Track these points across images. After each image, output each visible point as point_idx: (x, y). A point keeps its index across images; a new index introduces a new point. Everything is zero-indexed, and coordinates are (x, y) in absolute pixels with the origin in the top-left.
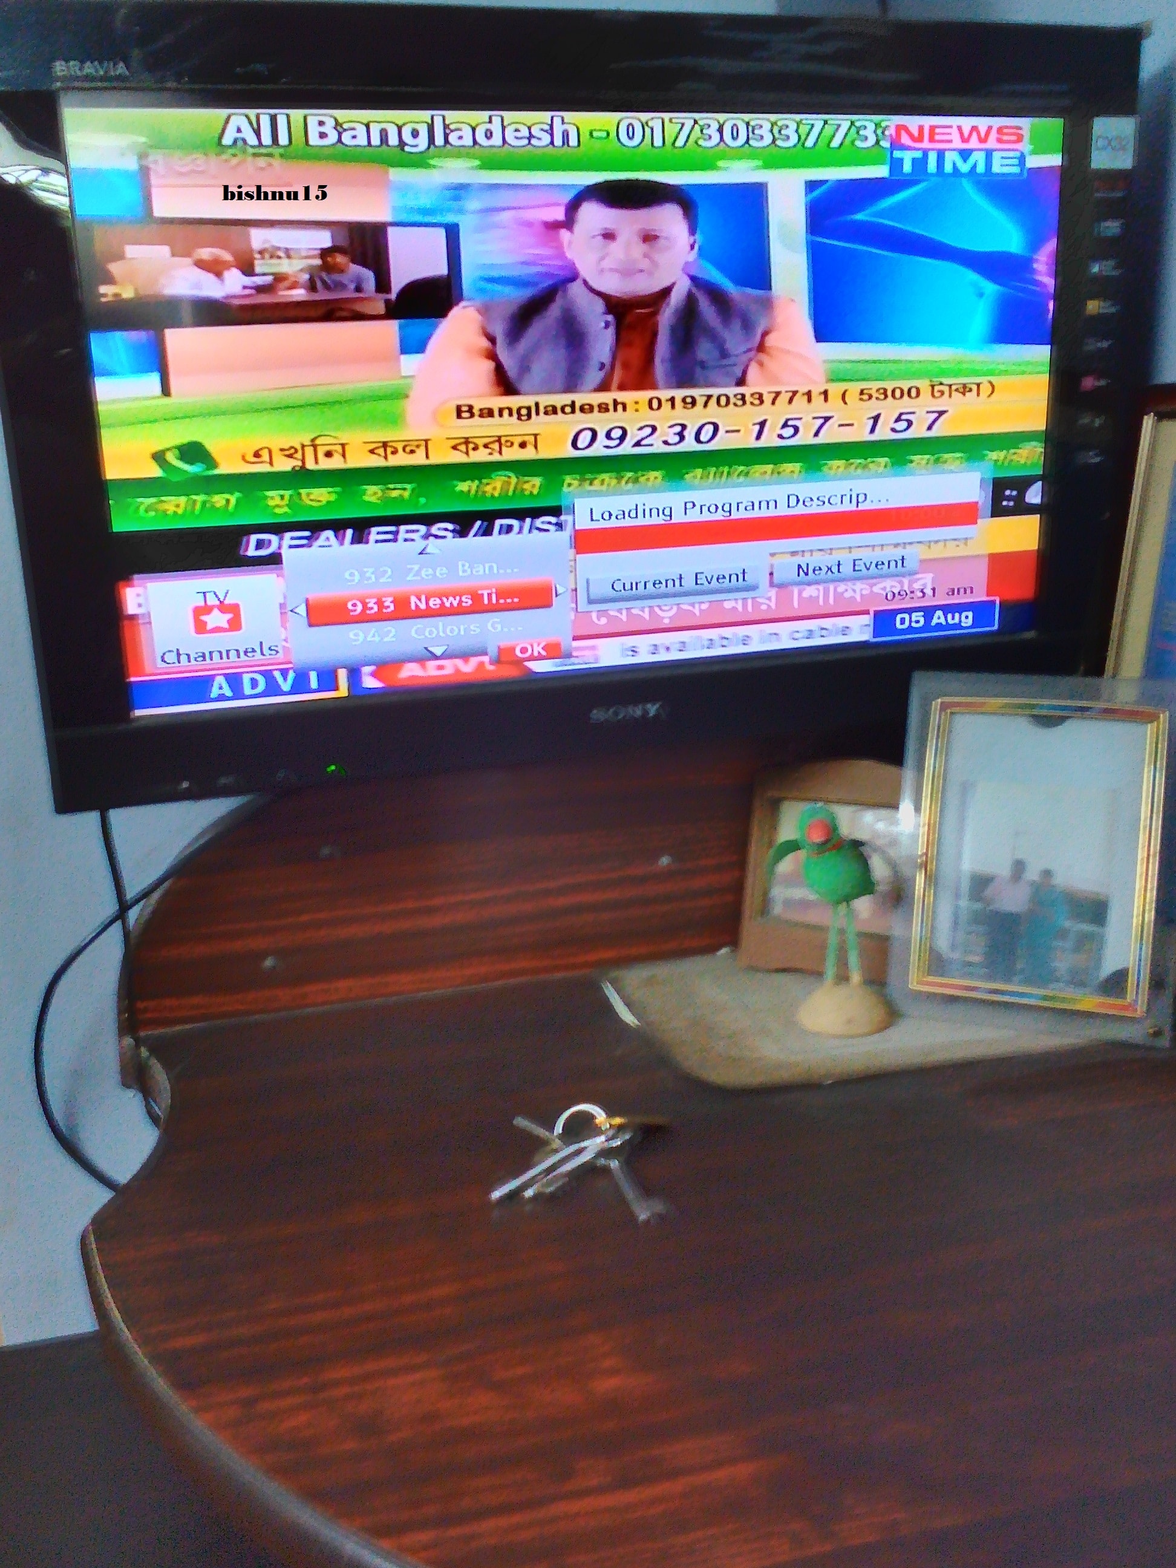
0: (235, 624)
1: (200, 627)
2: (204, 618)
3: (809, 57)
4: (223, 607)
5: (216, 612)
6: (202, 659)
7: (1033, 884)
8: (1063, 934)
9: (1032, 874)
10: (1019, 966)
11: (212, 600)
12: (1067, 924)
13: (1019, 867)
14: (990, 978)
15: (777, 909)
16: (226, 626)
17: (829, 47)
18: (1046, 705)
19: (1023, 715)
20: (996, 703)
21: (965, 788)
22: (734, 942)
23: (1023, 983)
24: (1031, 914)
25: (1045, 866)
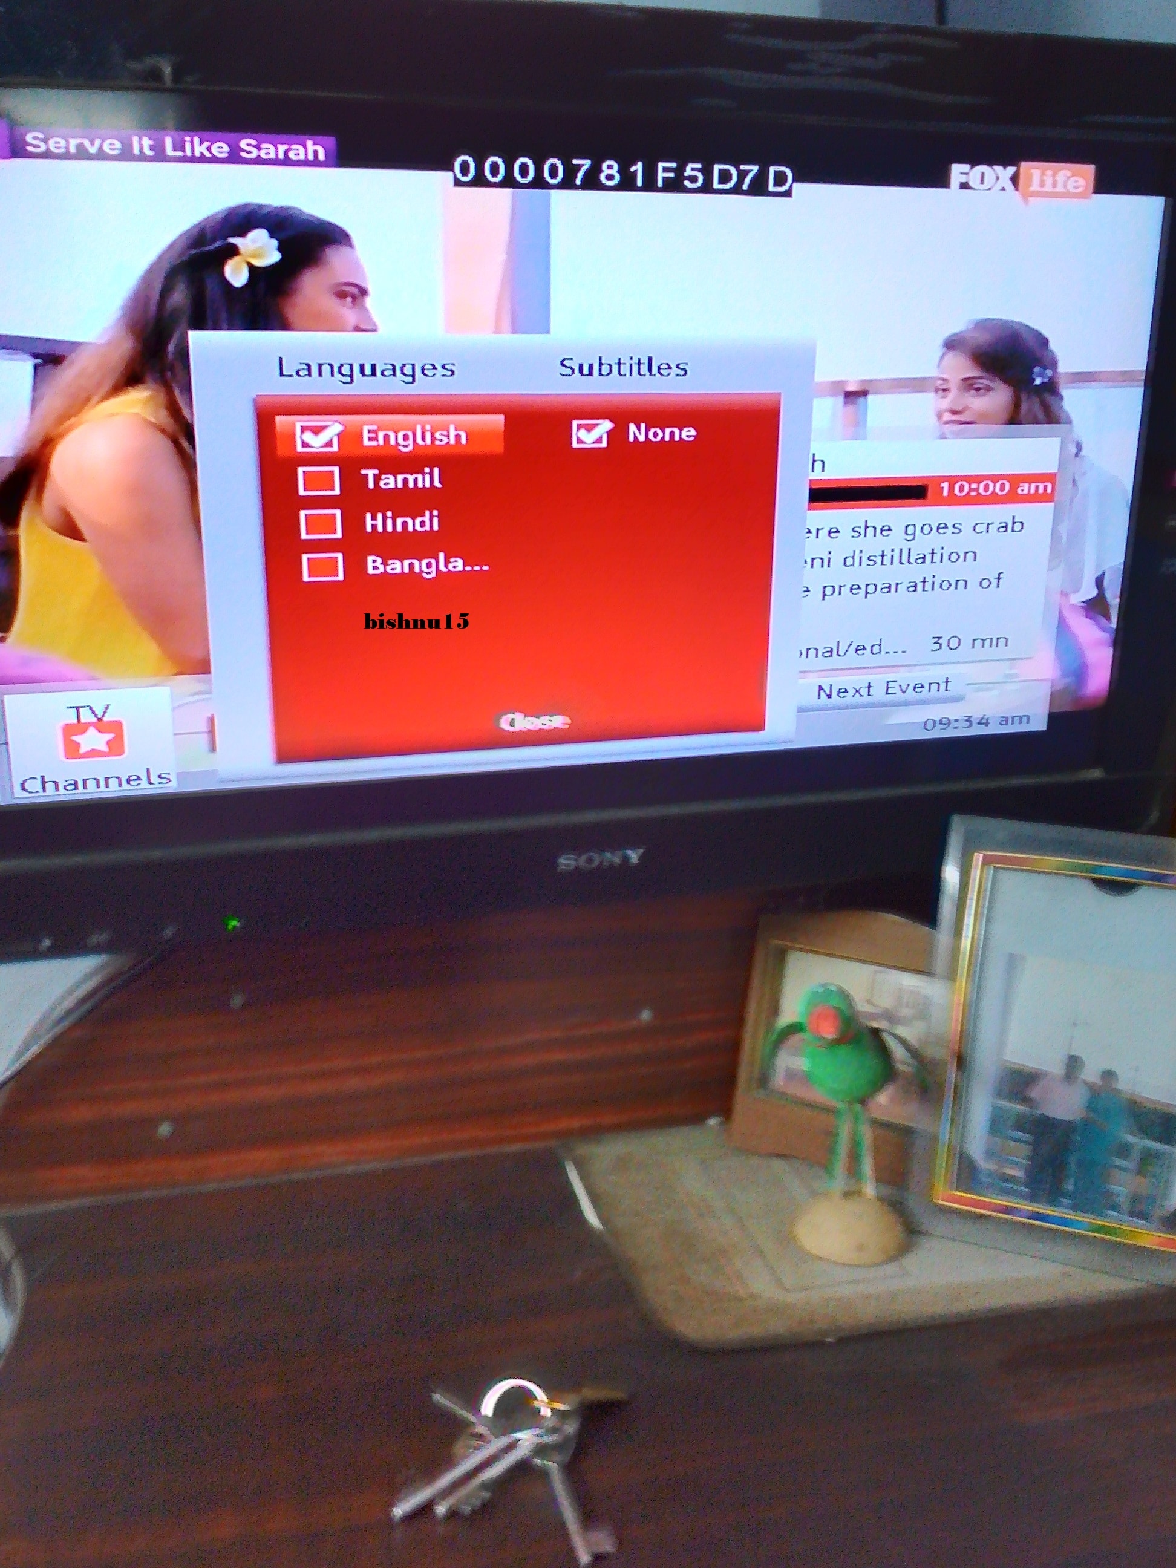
0: (116, 747)
1: (72, 750)
2: (75, 738)
3: (857, 73)
4: (100, 724)
5: (92, 731)
6: (73, 787)
7: (1091, 1087)
8: (1124, 1150)
9: (1090, 1074)
10: (1069, 1185)
11: (86, 717)
12: (1131, 1139)
13: (1073, 1064)
14: (1033, 1198)
15: (778, 1080)
16: (104, 748)
17: (883, 61)
18: (1113, 869)
19: (1085, 878)
20: (1053, 861)
21: (1013, 962)
22: (726, 1111)
23: (1074, 1208)
24: (1087, 1123)
25: (1108, 1066)
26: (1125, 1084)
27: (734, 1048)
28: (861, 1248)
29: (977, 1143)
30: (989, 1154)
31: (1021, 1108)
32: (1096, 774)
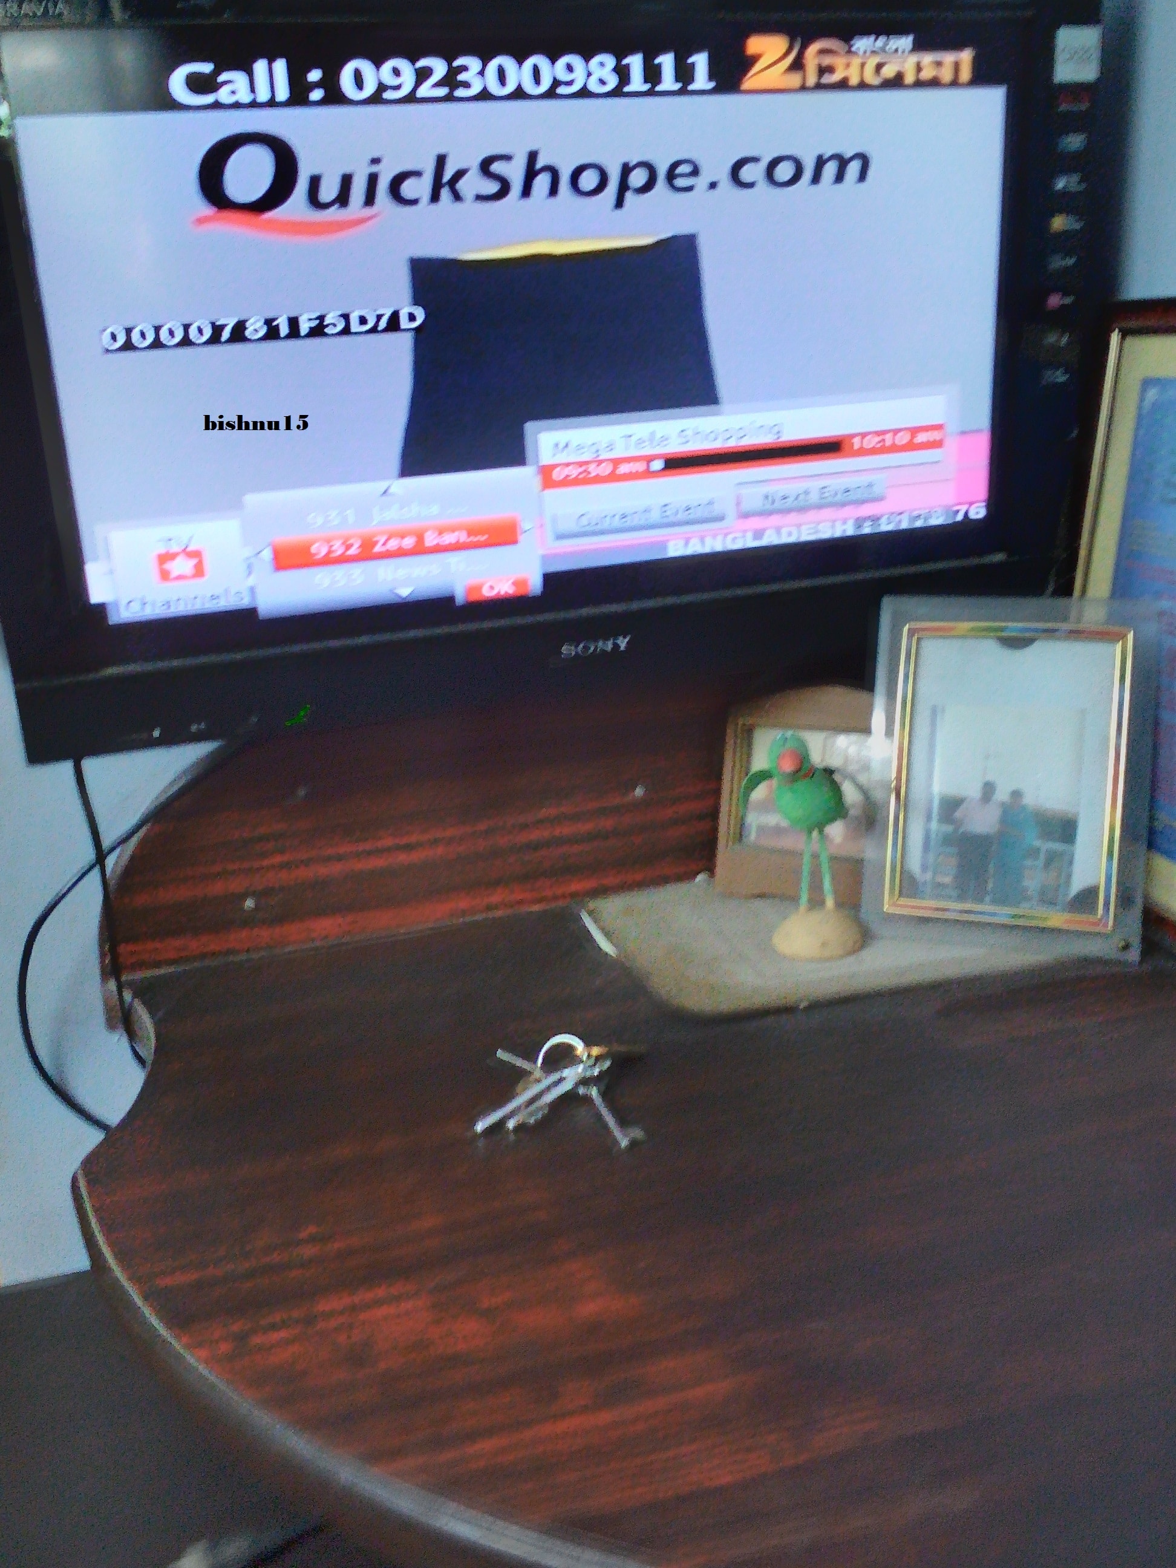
0: (199, 571)
1: (165, 575)
4: (186, 554)
5: (179, 559)
7: (1003, 804)
10: (990, 886)
11: (176, 547)
12: (1037, 843)
13: (988, 789)
14: (961, 898)
15: (752, 836)
16: (190, 572)
18: (1014, 627)
19: (992, 638)
20: (965, 626)
21: (934, 712)
22: (710, 869)
23: (994, 902)
24: (1001, 834)
25: (1014, 787)
26: (1029, 800)
27: (714, 814)
28: (824, 945)
29: (915, 863)
30: (924, 868)
31: (949, 828)
32: (999, 557)
